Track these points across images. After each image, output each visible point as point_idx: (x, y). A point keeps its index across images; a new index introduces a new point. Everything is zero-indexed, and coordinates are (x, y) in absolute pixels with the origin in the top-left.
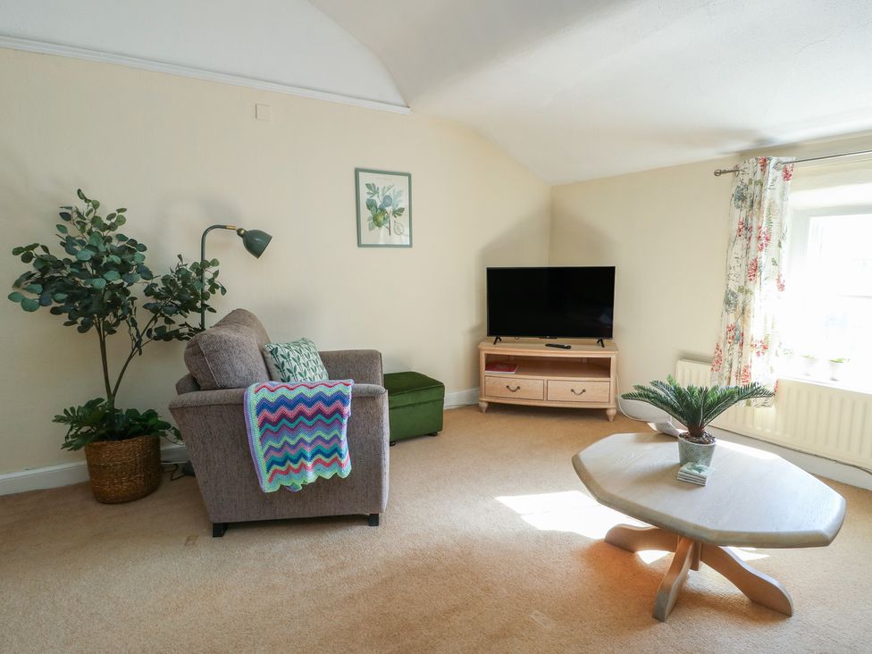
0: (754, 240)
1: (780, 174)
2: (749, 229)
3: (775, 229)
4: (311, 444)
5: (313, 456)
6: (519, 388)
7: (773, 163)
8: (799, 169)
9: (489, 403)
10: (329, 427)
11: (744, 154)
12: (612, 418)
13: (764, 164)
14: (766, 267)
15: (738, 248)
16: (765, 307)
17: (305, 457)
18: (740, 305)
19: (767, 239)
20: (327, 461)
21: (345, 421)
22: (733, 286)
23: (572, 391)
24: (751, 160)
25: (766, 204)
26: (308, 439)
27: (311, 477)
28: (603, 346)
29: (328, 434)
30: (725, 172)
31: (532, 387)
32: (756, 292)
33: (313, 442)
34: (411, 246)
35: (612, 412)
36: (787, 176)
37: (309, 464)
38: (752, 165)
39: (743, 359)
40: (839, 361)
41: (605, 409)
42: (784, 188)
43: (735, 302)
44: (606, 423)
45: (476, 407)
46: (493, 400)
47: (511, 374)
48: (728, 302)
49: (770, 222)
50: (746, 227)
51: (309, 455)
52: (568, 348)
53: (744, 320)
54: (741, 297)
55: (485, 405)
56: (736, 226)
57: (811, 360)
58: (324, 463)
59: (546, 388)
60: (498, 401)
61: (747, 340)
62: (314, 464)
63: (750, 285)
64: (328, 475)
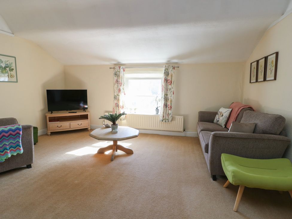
0: (119, 84)
1: (123, 70)
2: (118, 82)
3: (123, 82)
4: (8, 145)
5: (9, 149)
6: (61, 126)
7: (121, 67)
8: (126, 69)
9: (51, 132)
10: (14, 139)
11: (115, 64)
12: (89, 131)
13: (120, 68)
14: (122, 90)
15: (116, 86)
16: (123, 98)
17: (7, 150)
18: (117, 98)
19: (122, 84)
20: (15, 149)
21: (21, 136)
22: (116, 94)
23: (78, 124)
24: (117, 66)
25: (121, 76)
26: (7, 144)
27: (10, 156)
28: (85, 111)
29: (14, 141)
30: (112, 68)
31: (66, 125)
32: (120, 95)
33: (9, 144)
34: (17, 82)
35: (89, 129)
36: (124, 71)
37: (9, 151)
38: (117, 67)
39: (119, 110)
40: (136, 109)
41: (88, 128)
42: (124, 73)
43: (116, 98)
44: (88, 132)
45: (47, 135)
46: (52, 131)
47: (58, 122)
48: (115, 98)
49: (122, 80)
50: (117, 81)
51: (8, 149)
52: (76, 112)
53: (118, 102)
54: (117, 97)
55: (50, 133)
56: (115, 81)
57: (131, 109)
58: (13, 150)
59: (70, 125)
60: (54, 131)
61: (119, 106)
62: (10, 151)
63: (119, 94)
64: (15, 154)
